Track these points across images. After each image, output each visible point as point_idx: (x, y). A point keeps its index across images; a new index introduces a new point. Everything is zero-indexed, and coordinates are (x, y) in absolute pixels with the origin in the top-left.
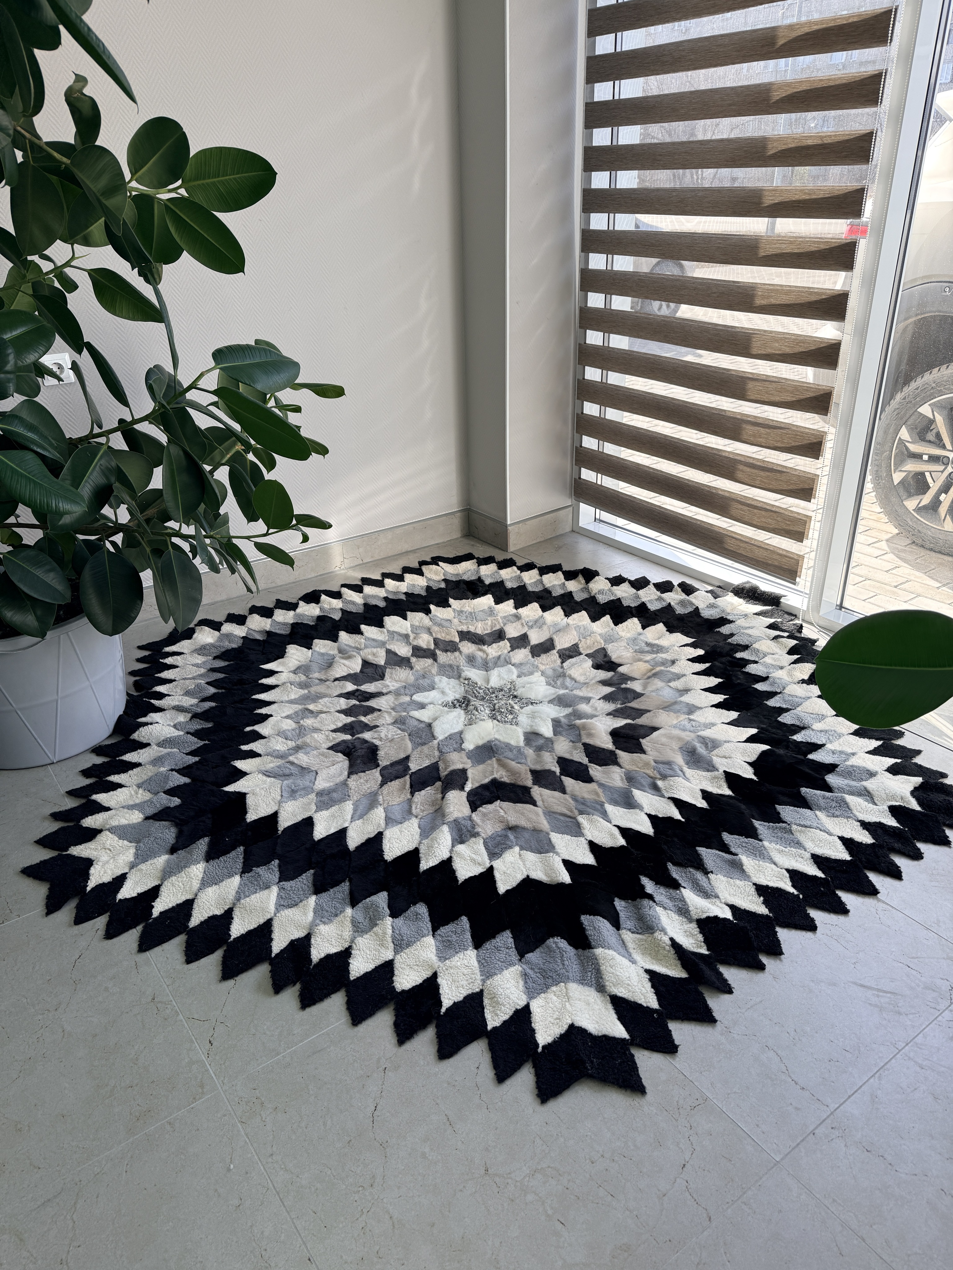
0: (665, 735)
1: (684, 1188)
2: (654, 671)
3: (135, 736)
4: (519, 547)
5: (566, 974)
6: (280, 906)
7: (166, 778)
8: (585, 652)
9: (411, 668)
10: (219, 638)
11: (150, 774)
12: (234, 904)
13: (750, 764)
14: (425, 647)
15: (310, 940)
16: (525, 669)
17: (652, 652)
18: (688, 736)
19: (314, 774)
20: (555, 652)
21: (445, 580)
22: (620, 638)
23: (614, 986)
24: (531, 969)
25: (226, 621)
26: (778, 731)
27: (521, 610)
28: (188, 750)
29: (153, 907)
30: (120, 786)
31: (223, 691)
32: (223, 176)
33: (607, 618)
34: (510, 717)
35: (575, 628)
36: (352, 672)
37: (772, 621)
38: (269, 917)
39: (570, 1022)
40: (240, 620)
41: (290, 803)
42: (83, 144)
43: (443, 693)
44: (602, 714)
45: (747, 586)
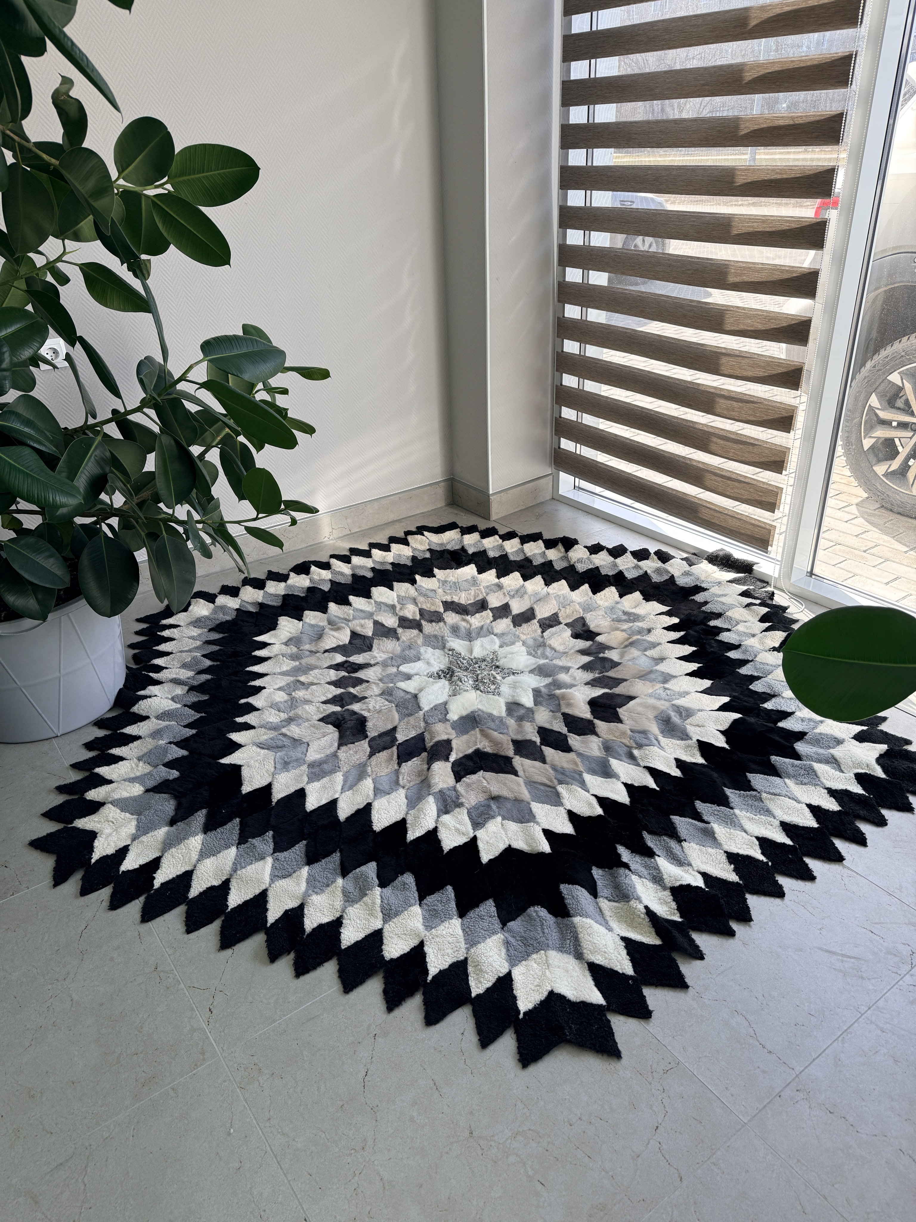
0: (641, 704)
1: (658, 1150)
2: (630, 640)
3: (135, 709)
4: (500, 516)
5: (547, 942)
6: (274, 877)
7: (165, 751)
8: (564, 621)
9: (398, 639)
10: (213, 610)
11: (150, 747)
12: (231, 875)
13: (723, 732)
14: (411, 617)
15: (303, 910)
16: (507, 639)
17: (629, 621)
18: (663, 705)
19: (306, 746)
20: (535, 621)
21: (430, 550)
22: (598, 607)
23: (591, 953)
24: (513, 937)
25: (220, 593)
26: (750, 699)
27: (502, 580)
28: (186, 722)
29: (154, 878)
30: (121, 759)
31: (218, 663)
32: (208, 172)
33: (586, 587)
34: (493, 687)
35: (555, 597)
36: (341, 643)
37: (745, 588)
38: (264, 888)
39: (550, 989)
40: (233, 592)
41: (283, 775)
42: (71, 144)
43: (428, 663)
44: (581, 683)
45: (721, 553)
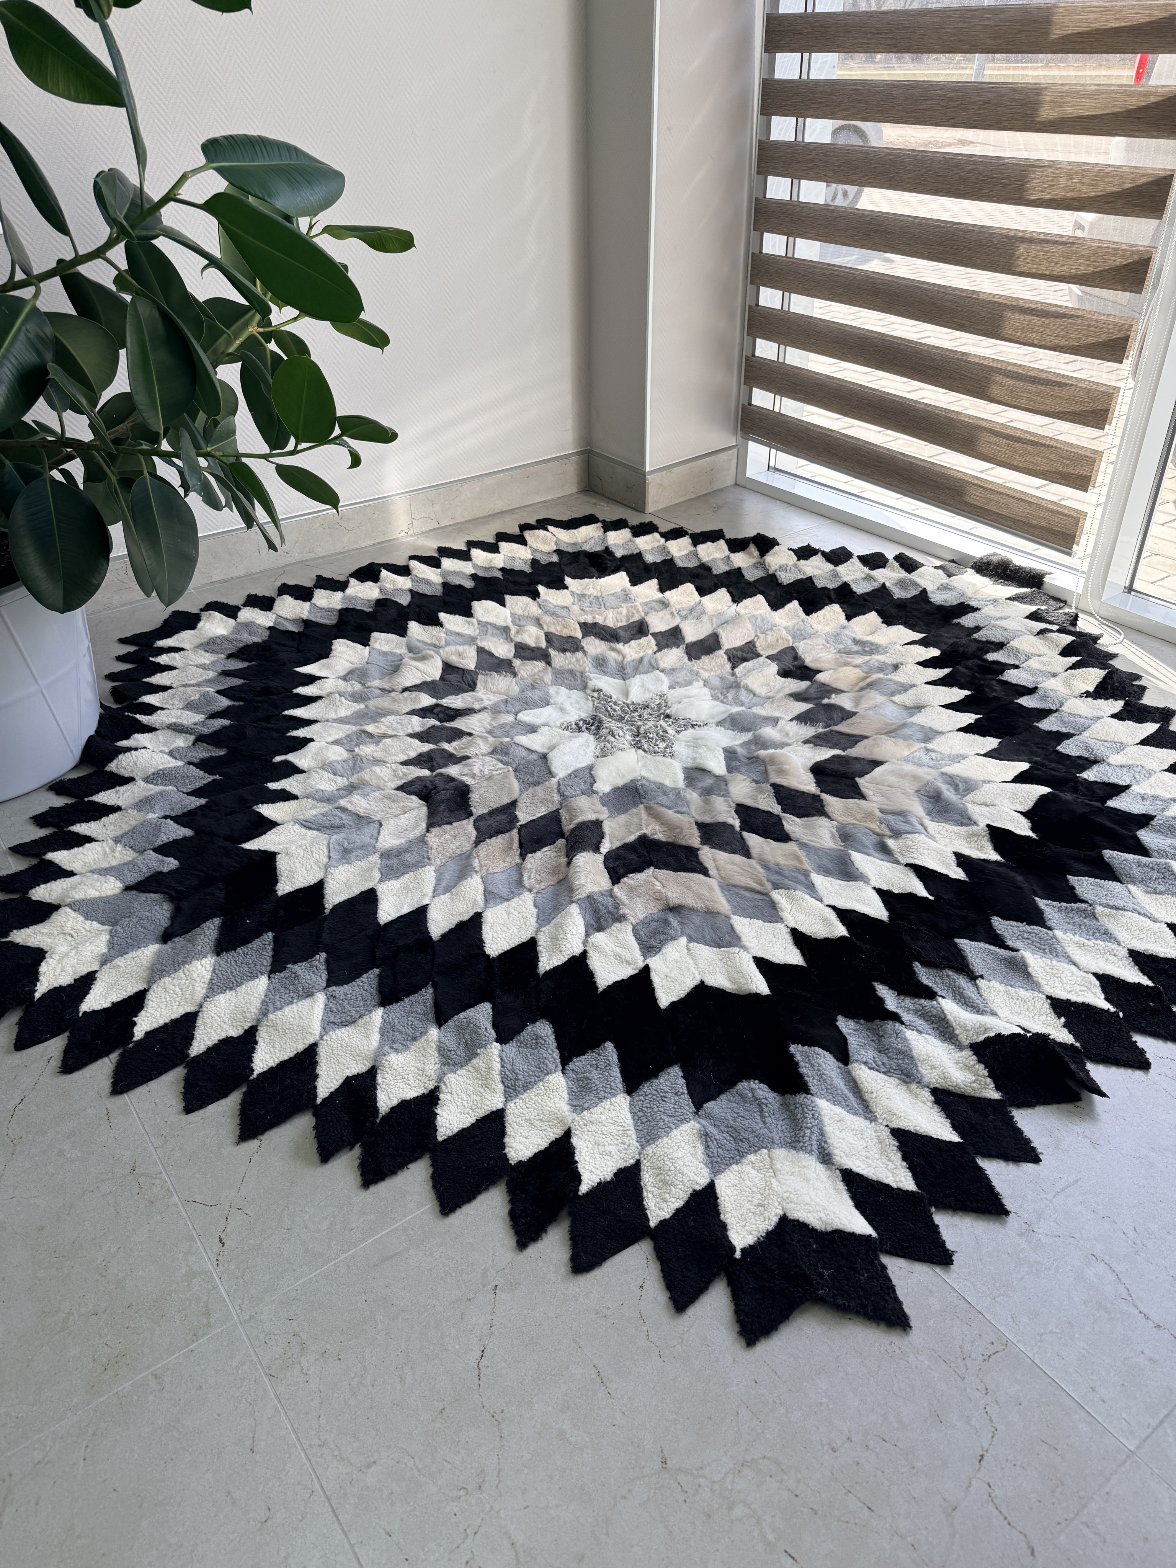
0: (893, 772)
1: (986, 1496)
2: (868, 680)
3: (112, 767)
4: (661, 506)
5: (770, 1135)
6: (328, 1025)
7: (157, 829)
8: (765, 653)
9: (515, 674)
10: (235, 628)
11: (133, 823)
12: (259, 1021)
13: (1025, 814)
14: (533, 645)
15: (375, 1077)
16: (681, 677)
17: (864, 653)
18: (928, 774)
19: (377, 825)
20: (721, 652)
21: (558, 552)
22: (814, 634)
23: (846, 1155)
24: (715, 1126)
25: (245, 605)
26: (1061, 766)
27: (668, 594)
28: (190, 788)
29: (135, 1024)
30: (89, 839)
31: (241, 703)
33: (794, 606)
34: (662, 745)
35: (749, 618)
36: (429, 679)
37: (1034, 608)
38: (312, 1041)
39: (781, 1212)
40: (265, 603)
41: (341, 868)
43: (562, 710)
44: (797, 741)
45: (995, 559)
